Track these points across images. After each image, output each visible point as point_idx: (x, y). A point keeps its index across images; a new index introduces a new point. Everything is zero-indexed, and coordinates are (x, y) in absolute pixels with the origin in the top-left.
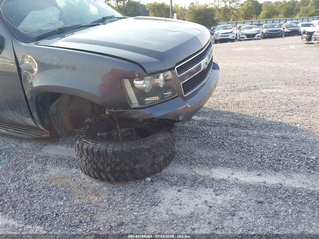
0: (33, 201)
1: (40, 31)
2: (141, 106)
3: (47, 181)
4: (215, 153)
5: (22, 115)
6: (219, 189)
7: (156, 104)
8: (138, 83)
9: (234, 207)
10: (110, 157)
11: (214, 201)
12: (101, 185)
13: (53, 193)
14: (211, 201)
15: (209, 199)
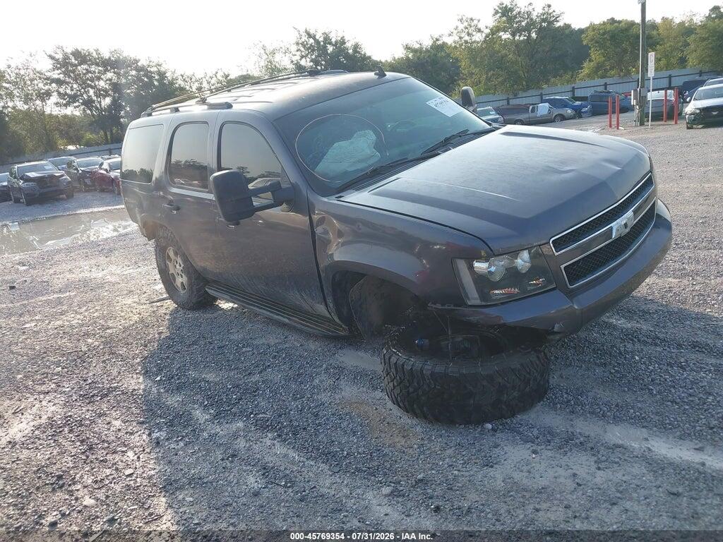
0: (318, 430)
1: (346, 173)
2: (483, 303)
3: (338, 405)
4: (629, 398)
5: (313, 299)
6: (606, 461)
7: (510, 301)
8: (480, 266)
9: (621, 492)
10: (428, 381)
11: (589, 478)
12: (414, 422)
13: (346, 423)
14: (585, 475)
15: (582, 473)
